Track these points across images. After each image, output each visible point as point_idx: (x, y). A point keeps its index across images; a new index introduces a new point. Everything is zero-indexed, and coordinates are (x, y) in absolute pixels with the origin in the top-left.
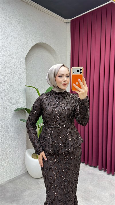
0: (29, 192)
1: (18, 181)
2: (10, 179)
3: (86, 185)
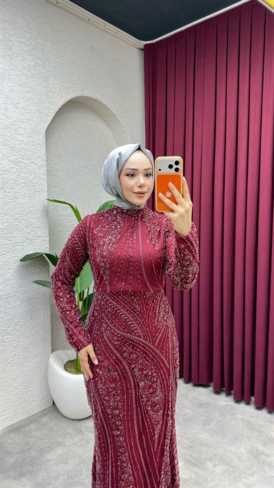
0: (60, 452)
2: (13, 423)
3: (193, 431)
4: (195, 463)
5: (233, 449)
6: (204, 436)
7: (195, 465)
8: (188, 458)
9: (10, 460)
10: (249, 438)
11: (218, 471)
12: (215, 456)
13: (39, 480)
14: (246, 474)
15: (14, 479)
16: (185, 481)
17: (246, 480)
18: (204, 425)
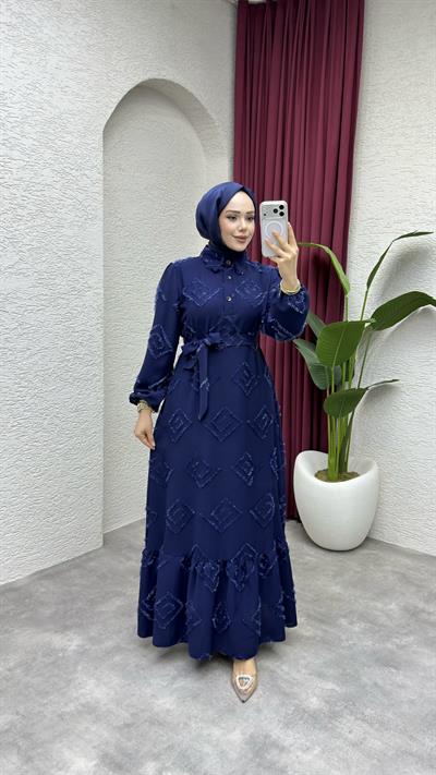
0: (118, 603)
1: (74, 572)
2: (46, 567)
3: (319, 582)
4: (322, 619)
5: (379, 605)
6: (336, 589)
7: (322, 622)
8: (312, 613)
9: (48, 612)
10: (403, 594)
11: (357, 629)
12: (351, 612)
13: (92, 634)
14: (398, 633)
15: (56, 632)
16: (308, 638)
17: (398, 641)
18: (335, 576)
